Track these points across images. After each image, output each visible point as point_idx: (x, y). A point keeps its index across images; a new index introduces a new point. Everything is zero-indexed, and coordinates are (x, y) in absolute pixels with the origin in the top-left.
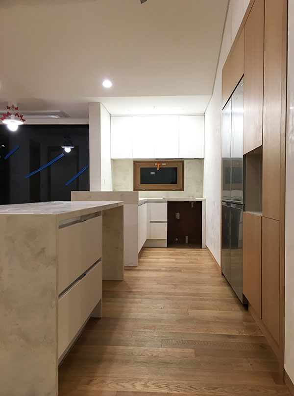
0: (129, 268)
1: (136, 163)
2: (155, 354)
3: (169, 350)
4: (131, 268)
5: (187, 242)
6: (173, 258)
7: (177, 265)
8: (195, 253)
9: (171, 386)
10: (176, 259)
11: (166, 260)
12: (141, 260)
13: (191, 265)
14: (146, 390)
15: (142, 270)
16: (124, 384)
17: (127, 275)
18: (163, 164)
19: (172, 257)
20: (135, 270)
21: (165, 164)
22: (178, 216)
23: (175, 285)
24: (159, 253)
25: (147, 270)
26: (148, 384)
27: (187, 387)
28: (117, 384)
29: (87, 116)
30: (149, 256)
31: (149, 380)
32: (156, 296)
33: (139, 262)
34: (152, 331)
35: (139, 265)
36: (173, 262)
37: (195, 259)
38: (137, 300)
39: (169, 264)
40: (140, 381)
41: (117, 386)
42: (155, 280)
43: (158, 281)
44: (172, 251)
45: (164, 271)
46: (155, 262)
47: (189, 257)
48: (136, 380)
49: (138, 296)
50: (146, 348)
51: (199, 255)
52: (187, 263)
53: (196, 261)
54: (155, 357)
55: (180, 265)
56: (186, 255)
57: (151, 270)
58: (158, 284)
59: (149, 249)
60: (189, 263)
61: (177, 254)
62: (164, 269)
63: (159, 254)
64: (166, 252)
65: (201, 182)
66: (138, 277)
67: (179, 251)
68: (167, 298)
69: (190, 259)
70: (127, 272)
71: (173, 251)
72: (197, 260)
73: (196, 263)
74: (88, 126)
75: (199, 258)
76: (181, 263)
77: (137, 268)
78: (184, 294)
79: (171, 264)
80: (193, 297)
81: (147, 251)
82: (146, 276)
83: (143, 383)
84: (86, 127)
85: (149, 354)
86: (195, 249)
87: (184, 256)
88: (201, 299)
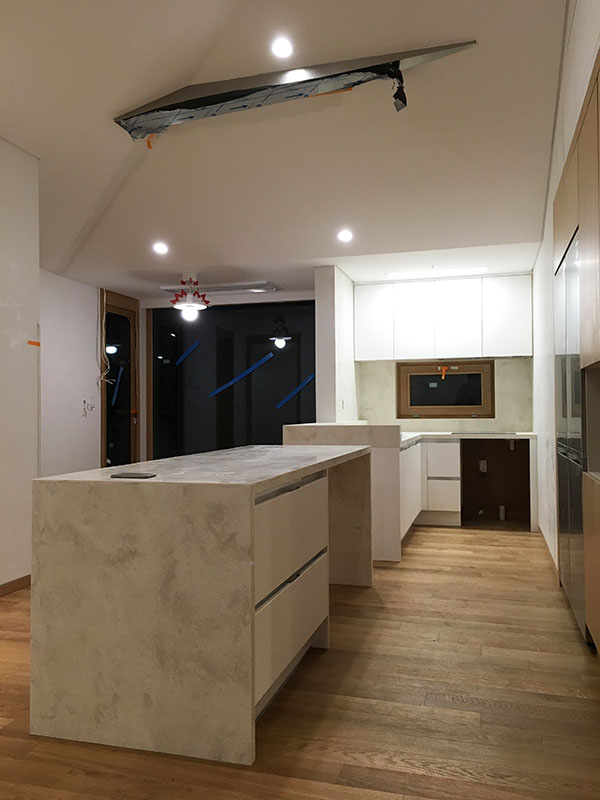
0: (385, 565)
1: (401, 366)
2: (411, 715)
3: (437, 710)
4: (386, 566)
5: (502, 517)
6: (470, 550)
7: (475, 563)
8: (515, 541)
9: (432, 766)
10: (475, 551)
11: (455, 552)
12: (409, 550)
13: (504, 563)
14: (390, 767)
15: (408, 570)
16: (356, 755)
17: (377, 577)
18: (452, 368)
19: (469, 547)
20: (394, 569)
21: (457, 368)
22: (483, 466)
23: (466, 600)
24: (445, 537)
25: (417, 570)
26: (394, 760)
27: (457, 769)
28: (345, 754)
29: (311, 287)
30: (425, 544)
31: (397, 753)
32: (427, 619)
33: (403, 554)
34: (412, 677)
35: (403, 560)
36: (468, 558)
37: (513, 553)
38: (391, 623)
39: (459, 560)
40: (383, 752)
41: (344, 757)
42: (427, 590)
43: (434, 591)
44: (469, 534)
45: (447, 573)
46: (433, 555)
47: (502, 548)
48: (377, 751)
49: (395, 617)
50: (399, 704)
51: (523, 546)
52: (494, 559)
53: (514, 556)
54: (412, 720)
55: (483, 562)
56: (496, 544)
57: (423, 571)
58: (433, 596)
59: (425, 529)
60: (499, 561)
61: (480, 542)
62: (449, 569)
63: (443, 540)
64: (457, 535)
65: (529, 402)
66: (397, 582)
67: (482, 536)
68: (448, 624)
69: (504, 552)
70: (378, 571)
71: (473, 536)
72: (516, 553)
73: (513, 560)
74: (312, 303)
75: (520, 550)
76: (483, 559)
77: (400, 565)
78: (481, 618)
79: (463, 561)
80: (495, 625)
81: (421, 534)
82: (411, 580)
83: (386, 756)
84: (310, 305)
85: (401, 713)
86: (516, 533)
87: (492, 547)
88: (509, 629)
